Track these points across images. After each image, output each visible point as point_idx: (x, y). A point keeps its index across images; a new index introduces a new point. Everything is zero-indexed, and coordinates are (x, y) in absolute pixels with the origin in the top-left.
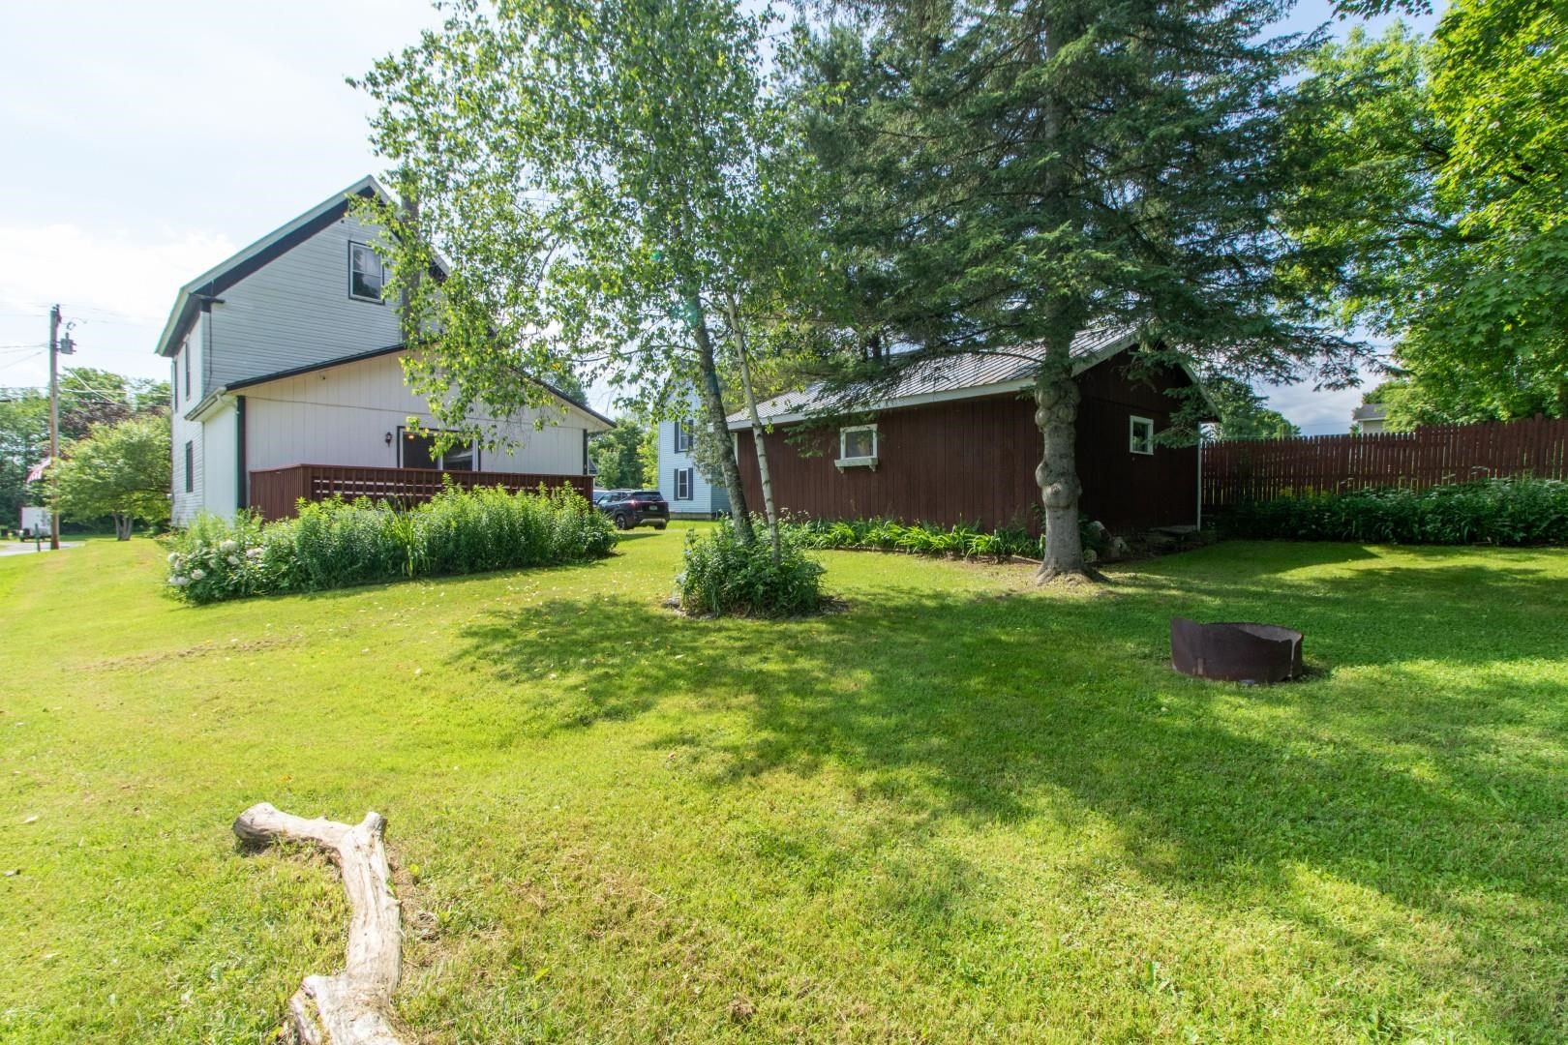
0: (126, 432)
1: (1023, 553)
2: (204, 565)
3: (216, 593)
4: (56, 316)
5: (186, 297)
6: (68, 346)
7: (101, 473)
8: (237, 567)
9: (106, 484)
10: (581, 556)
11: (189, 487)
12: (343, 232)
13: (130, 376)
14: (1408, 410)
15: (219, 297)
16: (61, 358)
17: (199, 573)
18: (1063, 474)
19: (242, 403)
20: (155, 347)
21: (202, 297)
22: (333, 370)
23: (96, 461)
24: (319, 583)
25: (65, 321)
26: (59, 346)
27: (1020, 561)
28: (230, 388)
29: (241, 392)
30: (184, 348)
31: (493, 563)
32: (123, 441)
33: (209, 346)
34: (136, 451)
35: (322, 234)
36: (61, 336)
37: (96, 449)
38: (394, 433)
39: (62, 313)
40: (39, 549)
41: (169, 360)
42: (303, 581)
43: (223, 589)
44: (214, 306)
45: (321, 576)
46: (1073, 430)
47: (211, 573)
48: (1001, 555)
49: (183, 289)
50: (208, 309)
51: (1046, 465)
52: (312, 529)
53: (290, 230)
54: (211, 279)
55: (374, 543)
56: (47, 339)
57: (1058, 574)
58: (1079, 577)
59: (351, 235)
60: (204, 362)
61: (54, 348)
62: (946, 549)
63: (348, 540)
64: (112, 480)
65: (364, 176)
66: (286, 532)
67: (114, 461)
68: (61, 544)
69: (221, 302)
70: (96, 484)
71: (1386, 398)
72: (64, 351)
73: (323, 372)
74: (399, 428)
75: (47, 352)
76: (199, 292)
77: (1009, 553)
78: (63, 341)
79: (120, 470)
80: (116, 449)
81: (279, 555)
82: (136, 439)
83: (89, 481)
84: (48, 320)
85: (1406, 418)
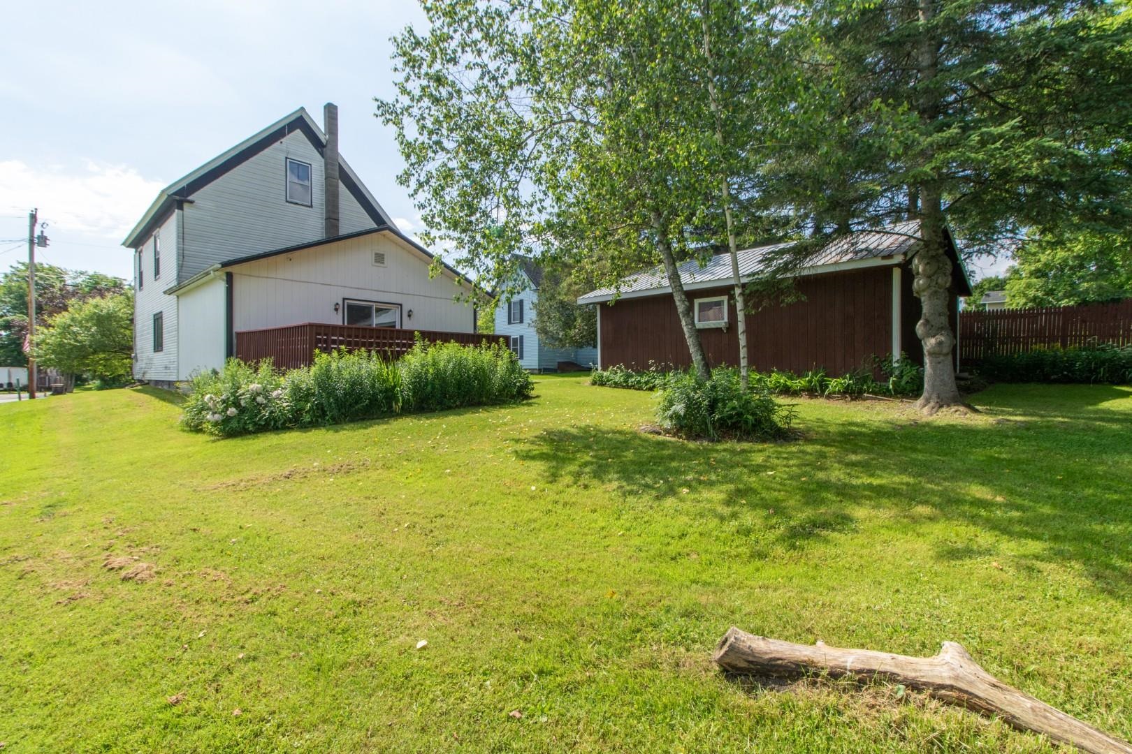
0: (96, 306)
1: (873, 393)
2: (236, 404)
3: (251, 427)
4: (33, 218)
5: (165, 197)
6: (43, 241)
7: (79, 338)
8: (266, 406)
9: (83, 346)
10: (513, 397)
11: (158, 346)
12: (282, 151)
13: (68, 269)
14: (1025, 295)
15: (190, 198)
16: (37, 249)
17: (232, 411)
18: (942, 328)
19: (230, 279)
20: (123, 240)
21: (178, 198)
22: (297, 253)
23: (75, 329)
24: (333, 418)
25: (40, 221)
26: (36, 241)
27: (872, 399)
28: (225, 265)
29: (229, 269)
30: (152, 239)
31: (455, 402)
32: (95, 313)
33: (182, 236)
34: (103, 321)
35: (267, 151)
36: (37, 233)
37: (73, 319)
38: (341, 303)
39: (39, 216)
40: (20, 398)
41: (133, 250)
42: (320, 417)
43: (255, 424)
44: (186, 206)
45: (335, 412)
46: (947, 294)
47: (242, 410)
48: (852, 394)
49: (163, 192)
50: (181, 208)
51: (927, 321)
52: (326, 375)
53: (244, 147)
54: (184, 184)
55: (373, 386)
56: (27, 235)
57: (941, 406)
58: (962, 409)
59: (288, 153)
60: (178, 249)
61: (32, 242)
62: (800, 390)
63: (355, 383)
64: (87, 343)
65: (298, 108)
66: (304, 376)
67: (88, 329)
68: (37, 394)
69: (192, 202)
70: (75, 346)
71: (1007, 287)
72: (39, 244)
73: (289, 255)
74: (344, 299)
75: (27, 246)
76: (175, 194)
77: (860, 392)
78: (39, 237)
79: (93, 335)
80: (91, 318)
81: (300, 395)
82: (105, 311)
83: (70, 344)
84: (27, 221)
85: (1023, 301)
